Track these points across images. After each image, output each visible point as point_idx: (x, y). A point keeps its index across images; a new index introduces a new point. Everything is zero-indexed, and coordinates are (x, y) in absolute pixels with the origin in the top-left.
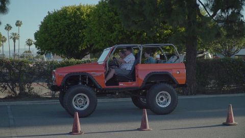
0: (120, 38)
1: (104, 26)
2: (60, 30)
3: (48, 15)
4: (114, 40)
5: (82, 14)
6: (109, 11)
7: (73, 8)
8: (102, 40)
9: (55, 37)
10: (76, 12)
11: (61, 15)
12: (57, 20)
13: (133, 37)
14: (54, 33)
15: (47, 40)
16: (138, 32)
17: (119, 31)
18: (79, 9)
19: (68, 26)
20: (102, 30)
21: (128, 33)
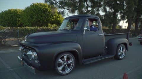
0: (36, 21)
1: (29, 16)
2: (8, 18)
3: (1, 12)
4: (33, 22)
5: (17, 12)
6: (31, 11)
7: (13, 10)
8: (28, 22)
9: (6, 20)
10: (15, 11)
11: (8, 12)
12: (7, 14)
13: (41, 21)
14: (6, 19)
15: (2, 22)
16: (43, 19)
17: (36, 19)
18: (16, 10)
19: (12, 16)
20: (28, 18)
21: (39, 19)
